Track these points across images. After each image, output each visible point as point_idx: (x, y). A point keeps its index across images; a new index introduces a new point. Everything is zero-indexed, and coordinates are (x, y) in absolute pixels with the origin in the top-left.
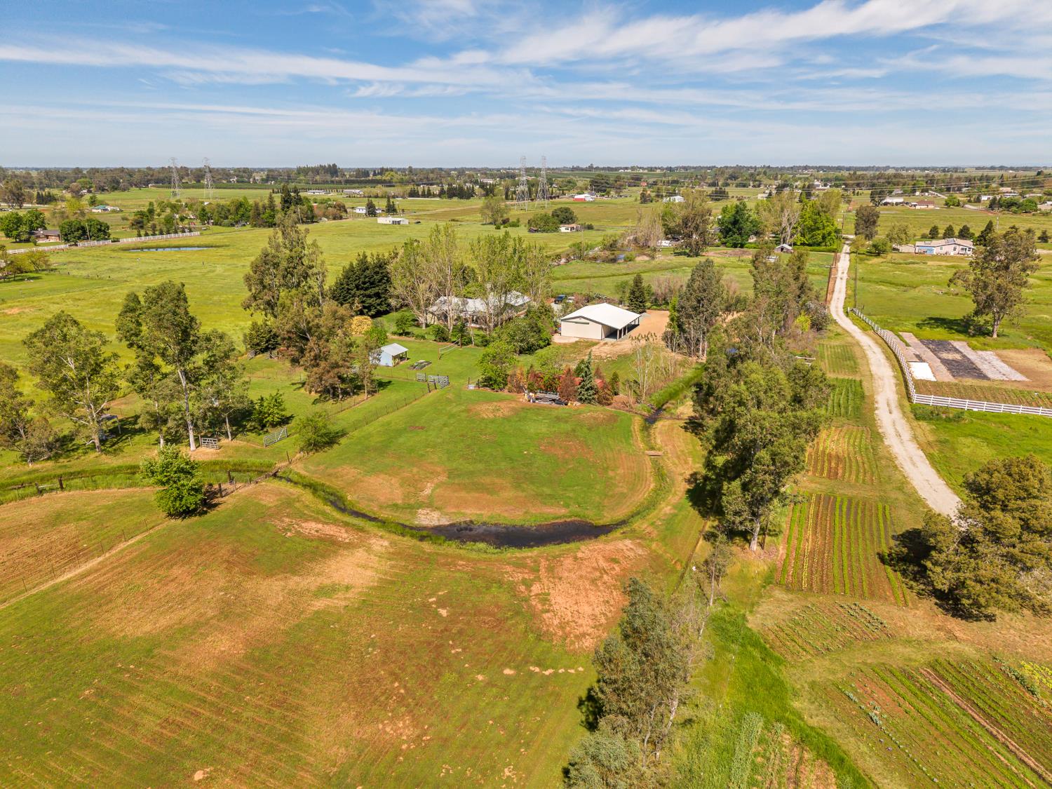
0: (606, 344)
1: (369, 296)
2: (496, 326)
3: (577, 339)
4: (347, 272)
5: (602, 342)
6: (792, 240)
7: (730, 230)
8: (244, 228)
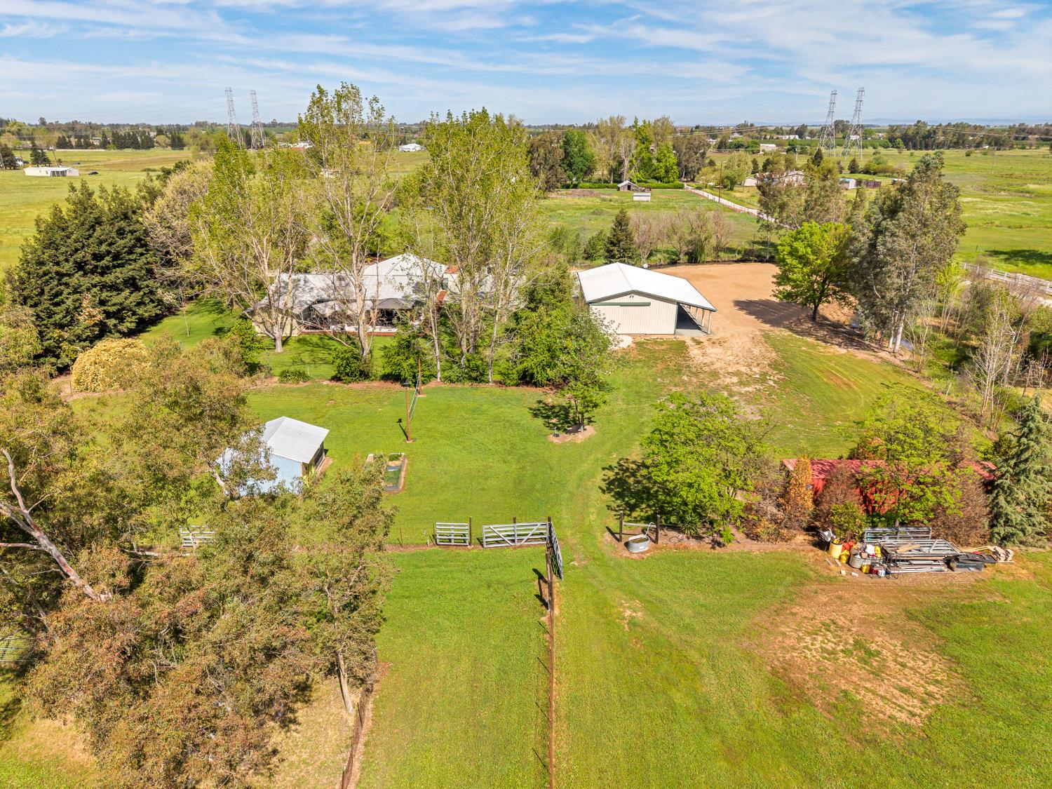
1: (114, 287)
3: (630, 339)
4: (50, 228)
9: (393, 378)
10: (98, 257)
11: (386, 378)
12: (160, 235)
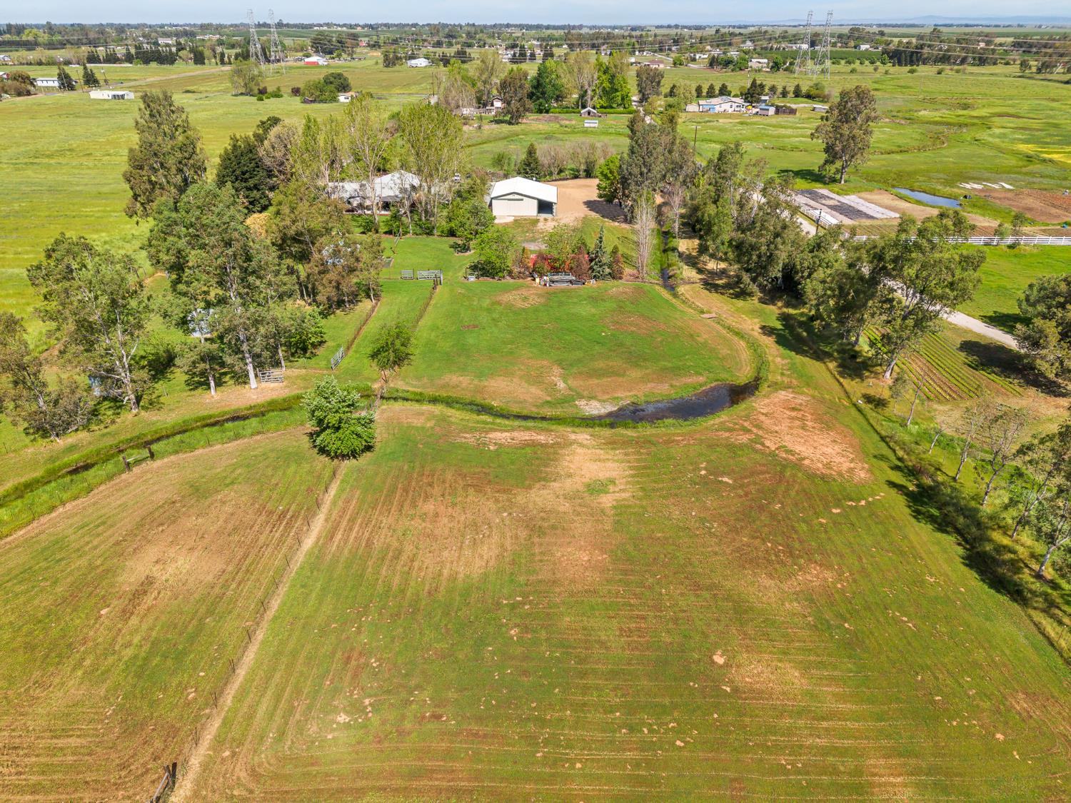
0: (545, 220)
1: (251, 189)
3: (513, 218)
5: (541, 219)
6: (592, 102)
9: (389, 232)
10: (244, 173)
11: (386, 233)
12: (268, 162)
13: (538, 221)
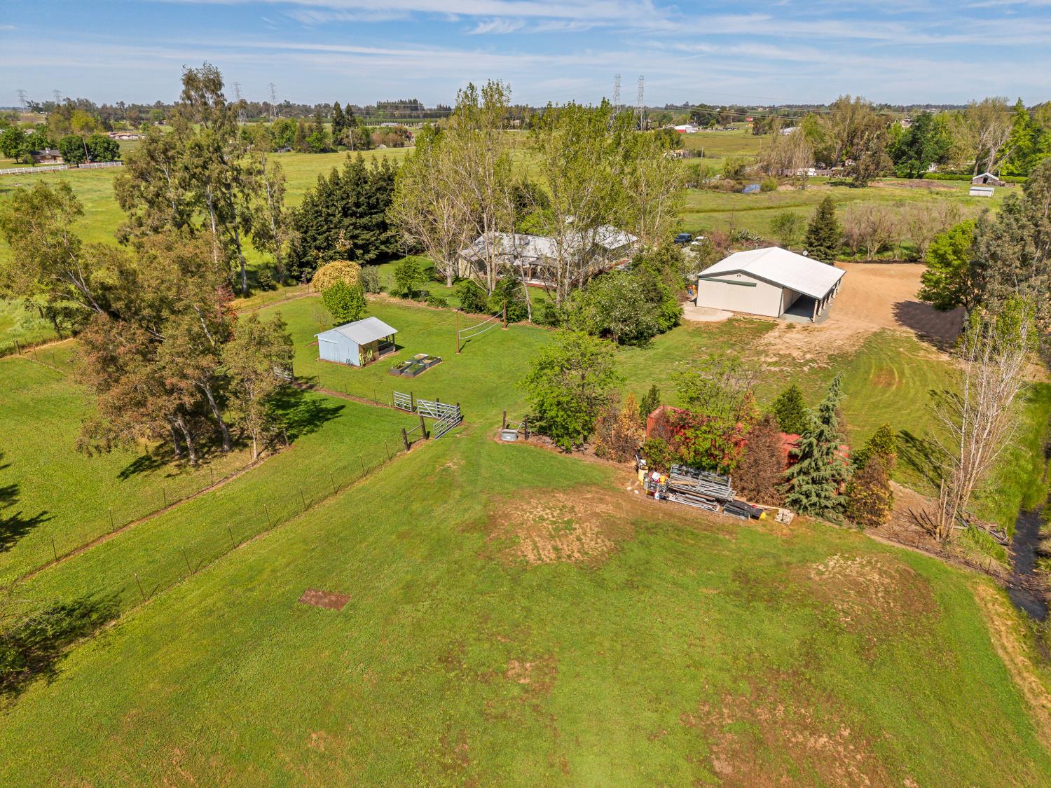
0: (790, 327)
2: (574, 285)
3: (730, 315)
5: (783, 324)
6: (996, 167)
7: (904, 153)
8: (289, 153)
10: (357, 205)
13: (771, 326)
